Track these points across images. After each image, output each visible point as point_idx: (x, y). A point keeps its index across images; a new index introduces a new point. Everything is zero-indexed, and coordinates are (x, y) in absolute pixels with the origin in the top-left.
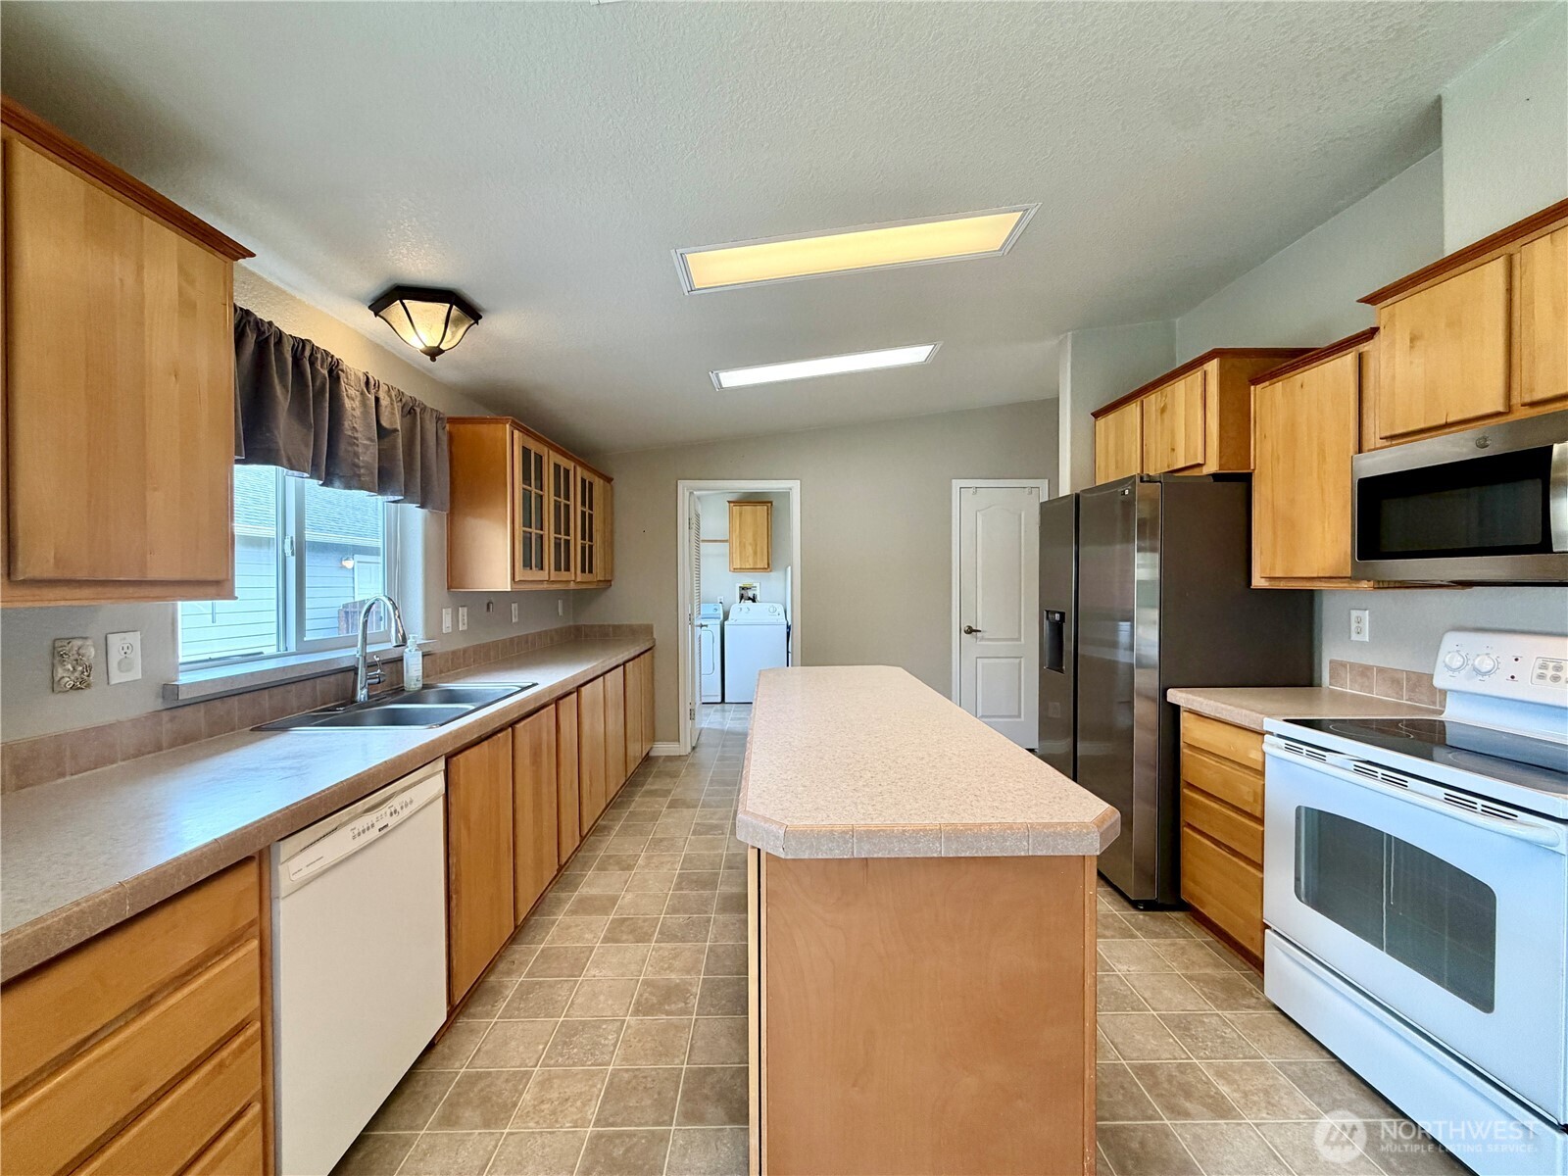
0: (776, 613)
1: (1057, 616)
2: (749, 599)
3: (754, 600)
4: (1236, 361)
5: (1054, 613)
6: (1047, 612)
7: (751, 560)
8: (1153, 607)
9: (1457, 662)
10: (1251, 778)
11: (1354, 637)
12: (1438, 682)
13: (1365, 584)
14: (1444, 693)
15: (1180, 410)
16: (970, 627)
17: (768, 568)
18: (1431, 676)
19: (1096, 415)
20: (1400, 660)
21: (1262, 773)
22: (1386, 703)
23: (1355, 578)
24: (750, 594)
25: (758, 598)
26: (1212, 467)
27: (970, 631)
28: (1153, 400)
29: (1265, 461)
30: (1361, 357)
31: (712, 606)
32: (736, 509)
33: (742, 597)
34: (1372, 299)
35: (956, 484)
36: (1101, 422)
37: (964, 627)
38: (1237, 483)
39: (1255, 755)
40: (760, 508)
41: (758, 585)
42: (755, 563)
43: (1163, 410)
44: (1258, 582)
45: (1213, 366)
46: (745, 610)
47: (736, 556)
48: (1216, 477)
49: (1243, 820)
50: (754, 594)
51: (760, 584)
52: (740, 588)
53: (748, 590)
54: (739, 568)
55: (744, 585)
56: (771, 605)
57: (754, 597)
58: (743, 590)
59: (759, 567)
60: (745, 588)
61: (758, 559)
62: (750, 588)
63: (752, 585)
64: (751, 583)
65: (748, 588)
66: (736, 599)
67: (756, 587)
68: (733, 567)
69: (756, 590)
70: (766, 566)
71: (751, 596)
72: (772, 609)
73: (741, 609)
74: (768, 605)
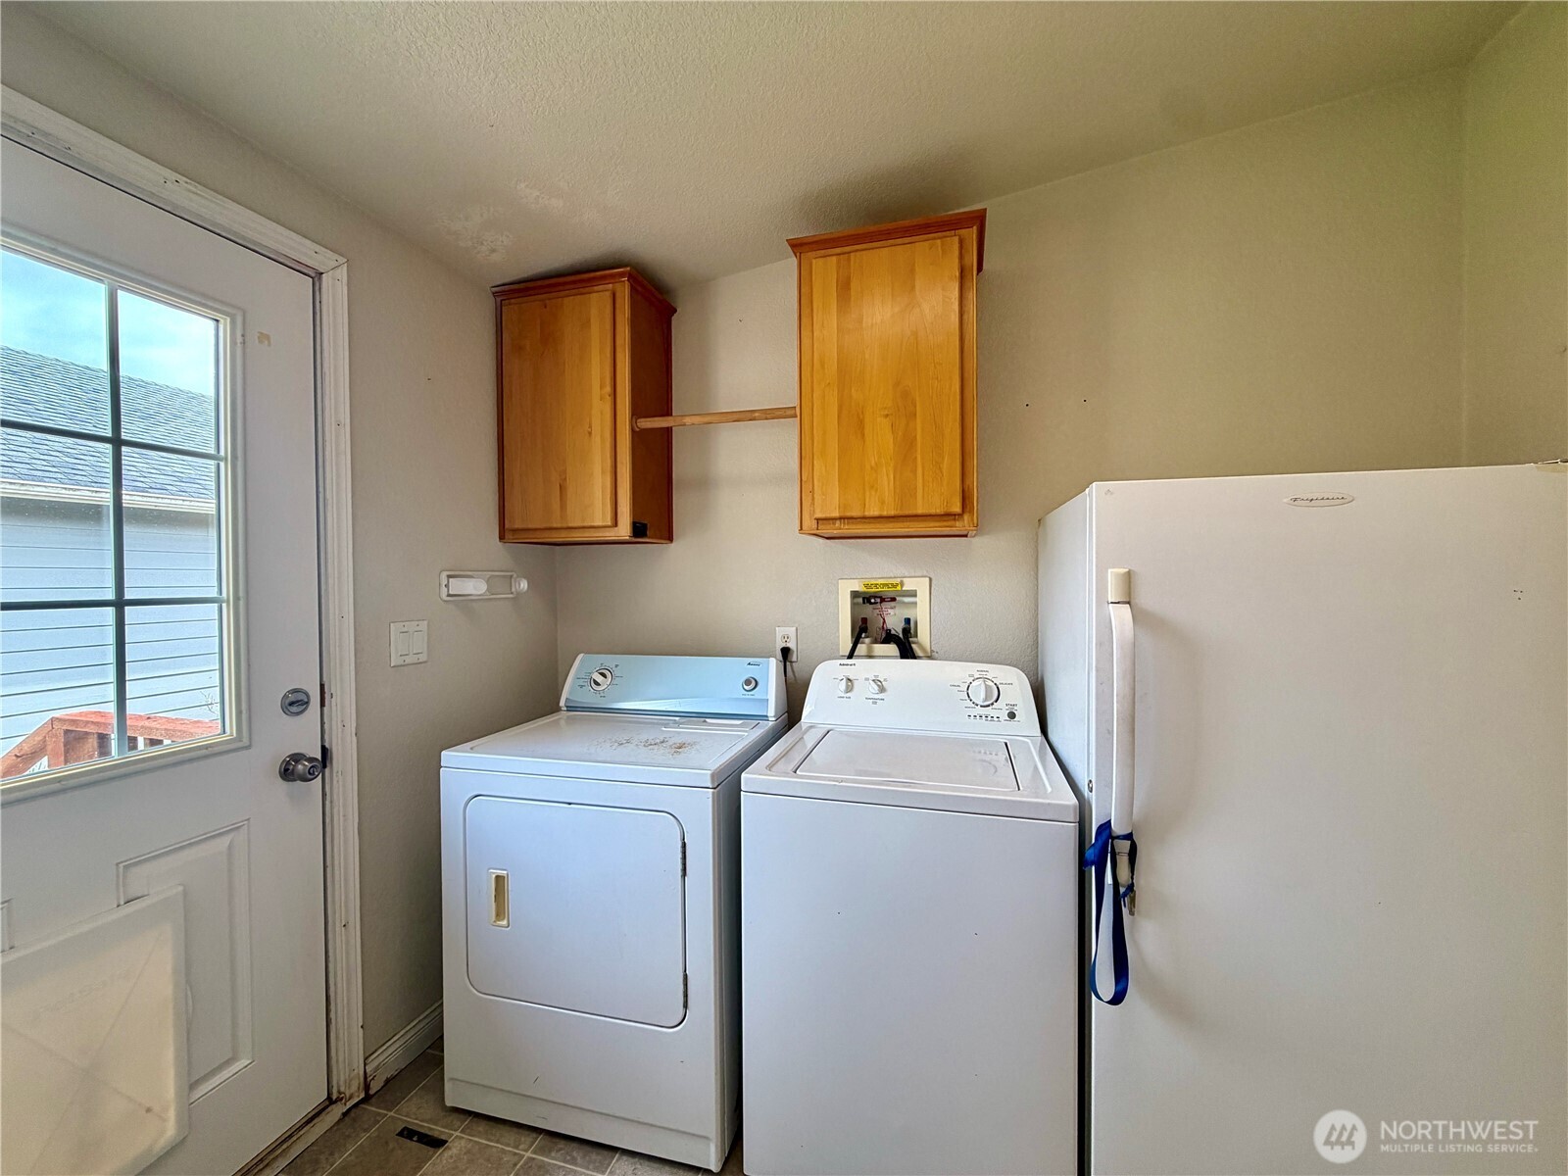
0: (1001, 710)
2: (889, 638)
3: (904, 646)
7: (886, 481)
17: (965, 512)
24: (894, 620)
25: (923, 637)
31: (738, 667)
33: (862, 632)
41: (922, 587)
42: (905, 491)
46: (865, 690)
47: (826, 469)
50: (908, 621)
51: (934, 582)
52: (855, 595)
53: (884, 605)
54: (840, 518)
55: (866, 586)
56: (974, 668)
57: (906, 631)
58: (869, 607)
59: (920, 511)
60: (875, 597)
61: (914, 472)
62: (893, 599)
63: (899, 588)
64: (894, 581)
65: (883, 600)
66: (838, 637)
67: (915, 596)
68: (819, 515)
69: (916, 603)
70: (957, 509)
71: (898, 630)
72: (979, 692)
73: (850, 684)
74: (962, 673)
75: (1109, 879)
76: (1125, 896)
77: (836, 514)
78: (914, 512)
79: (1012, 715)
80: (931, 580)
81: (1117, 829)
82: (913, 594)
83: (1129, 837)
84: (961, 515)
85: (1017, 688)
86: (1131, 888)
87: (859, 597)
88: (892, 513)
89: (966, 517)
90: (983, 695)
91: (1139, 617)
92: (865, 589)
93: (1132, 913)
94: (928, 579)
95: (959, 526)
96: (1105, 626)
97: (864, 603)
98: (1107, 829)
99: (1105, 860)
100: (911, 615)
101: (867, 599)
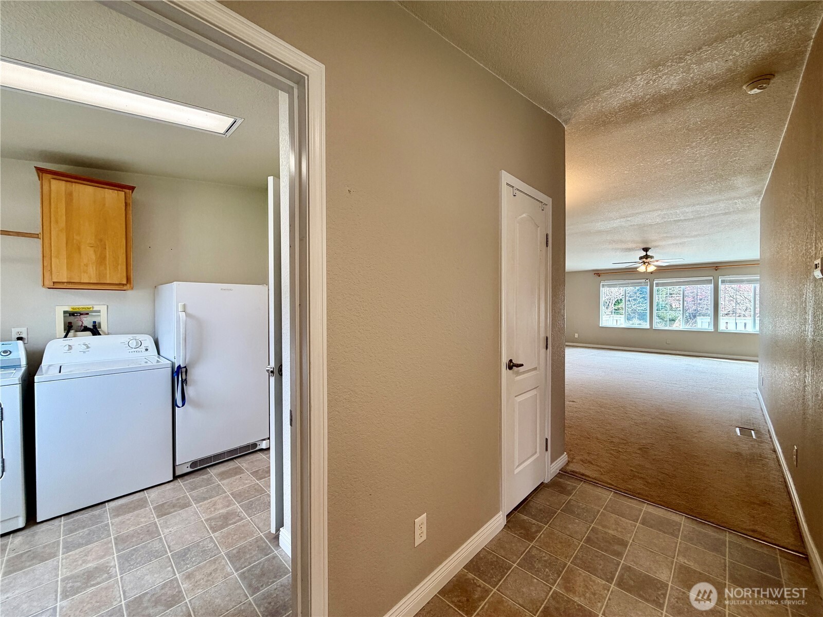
0: (143, 348)
2: (86, 329)
3: (95, 330)
7: (92, 270)
17: (127, 283)
24: (87, 322)
25: (104, 327)
32: (55, 185)
33: (69, 328)
35: (505, 177)
41: (103, 309)
50: (95, 322)
51: (109, 307)
52: (65, 312)
53: (82, 316)
54: (67, 283)
55: (73, 309)
56: (130, 336)
57: (94, 326)
58: (72, 317)
59: (108, 282)
60: (77, 313)
61: (106, 269)
62: (88, 314)
63: (91, 309)
64: (89, 307)
65: (81, 314)
66: (56, 330)
67: (100, 312)
68: (55, 281)
69: (100, 315)
70: (125, 282)
71: (90, 326)
72: (133, 344)
73: (70, 347)
74: (125, 338)
75: (180, 379)
76: (184, 382)
77: (66, 281)
78: (105, 282)
79: (147, 350)
80: (107, 306)
81: (182, 366)
82: (99, 312)
83: (185, 367)
84: (126, 285)
85: (149, 342)
86: (186, 379)
87: (67, 313)
88: (95, 282)
89: (128, 285)
90: (135, 344)
91: (187, 315)
92: (72, 310)
93: (186, 385)
94: (106, 306)
95: (125, 288)
96: (178, 317)
97: (70, 316)
98: (179, 367)
99: (179, 374)
100: (97, 320)
101: (72, 314)
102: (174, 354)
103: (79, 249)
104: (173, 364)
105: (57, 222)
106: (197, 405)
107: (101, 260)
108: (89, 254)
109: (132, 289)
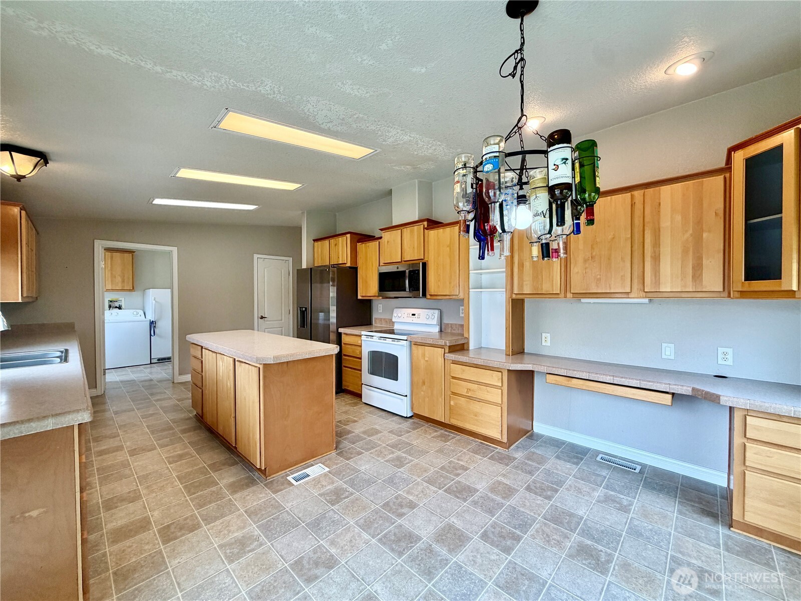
0: (139, 315)
1: (304, 309)
2: (116, 307)
3: (120, 308)
4: (354, 236)
5: (303, 308)
6: (300, 308)
7: (120, 285)
8: (334, 305)
9: (396, 316)
10: (359, 348)
11: (379, 311)
12: (393, 320)
13: (380, 298)
14: (394, 322)
15: (340, 245)
16: (262, 316)
17: (133, 289)
18: (392, 319)
19: (314, 240)
20: (387, 317)
21: (361, 346)
22: (385, 326)
23: (378, 296)
24: (117, 304)
25: (123, 307)
26: (349, 265)
27: (262, 318)
28: (332, 241)
29: (360, 264)
30: (379, 242)
32: (108, 254)
33: (110, 307)
34: (381, 230)
35: (256, 256)
36: (316, 244)
37: (259, 316)
38: (354, 270)
39: (360, 342)
40: (126, 255)
41: (123, 299)
42: (123, 287)
43: (336, 245)
44: (359, 297)
45: (348, 236)
46: (114, 314)
47: (109, 283)
48: (349, 267)
49: (357, 360)
51: (125, 299)
53: (115, 302)
55: (112, 299)
56: (134, 310)
57: (120, 306)
58: (111, 303)
60: (113, 301)
61: (124, 284)
63: (118, 300)
67: (122, 301)
68: (107, 289)
70: (132, 289)
71: (118, 306)
72: (135, 313)
73: (112, 314)
74: (132, 311)
75: (153, 326)
77: (110, 289)
78: (124, 289)
79: (141, 316)
83: (155, 321)
85: (141, 313)
86: (155, 326)
87: (109, 301)
88: (120, 289)
91: (156, 301)
93: (155, 328)
95: (132, 291)
96: (152, 302)
98: (153, 321)
99: (152, 324)
100: (120, 304)
101: (111, 301)
102: (150, 317)
103: (115, 277)
104: (150, 320)
105: (108, 267)
106: (160, 336)
107: (123, 281)
108: (119, 279)
109: (134, 291)
